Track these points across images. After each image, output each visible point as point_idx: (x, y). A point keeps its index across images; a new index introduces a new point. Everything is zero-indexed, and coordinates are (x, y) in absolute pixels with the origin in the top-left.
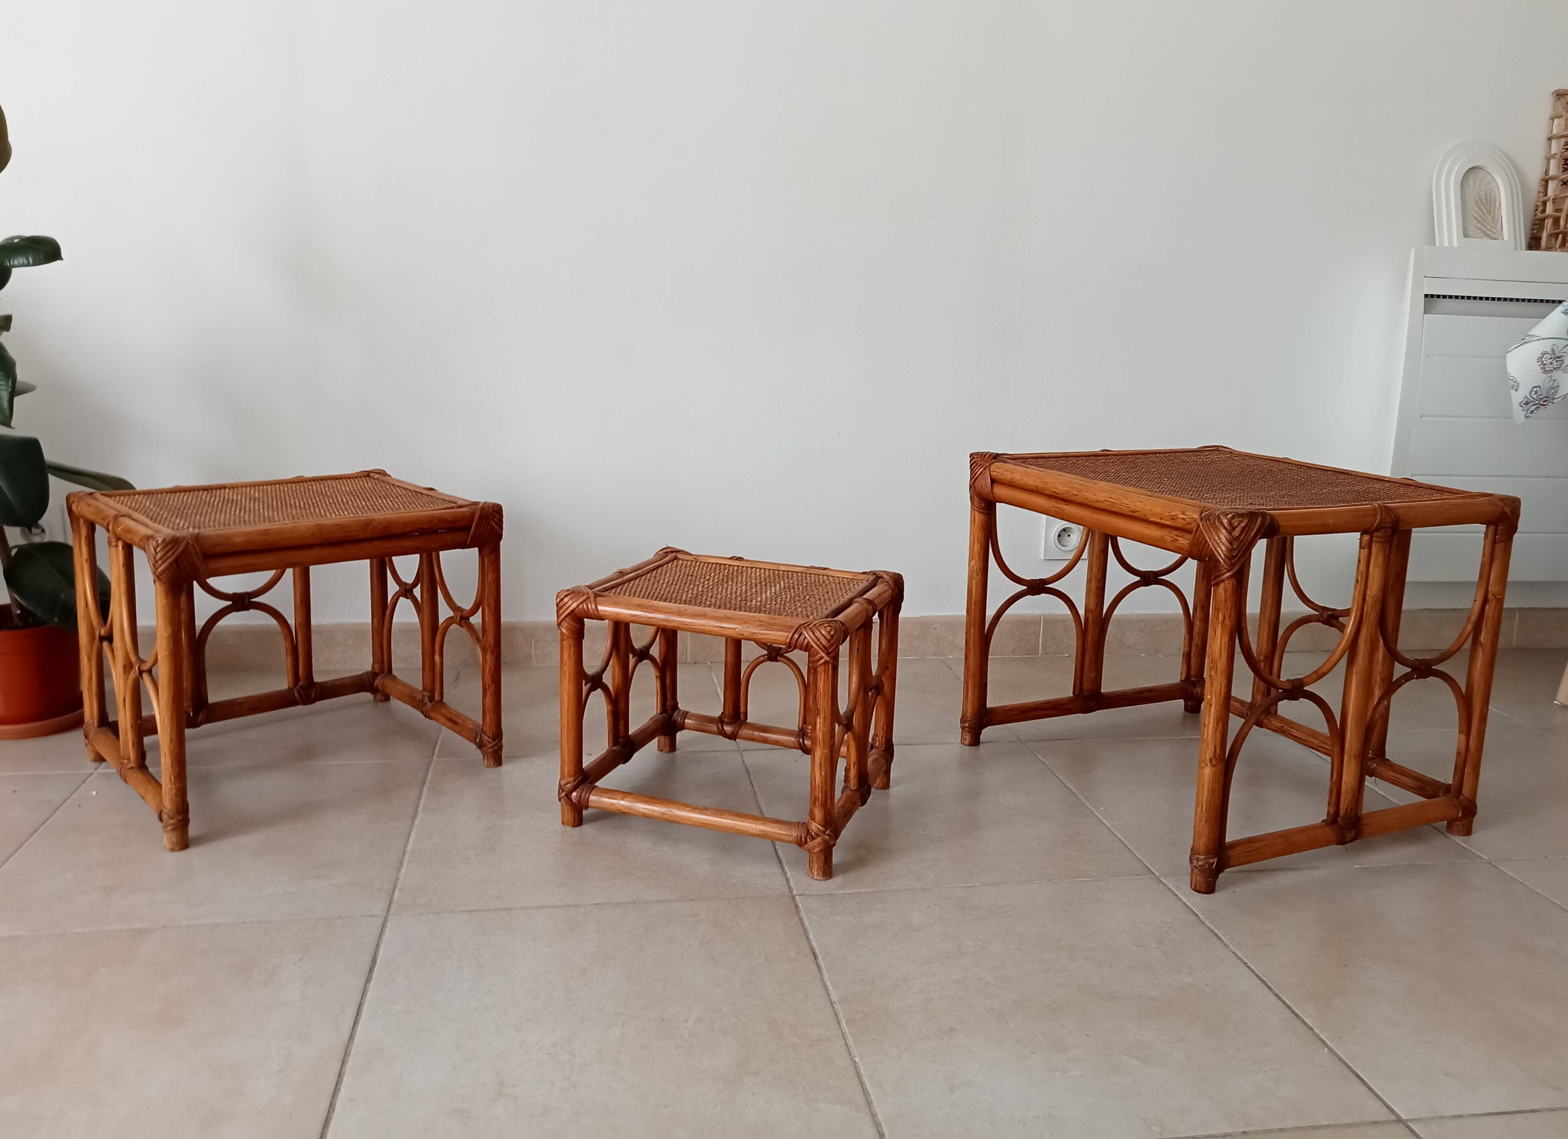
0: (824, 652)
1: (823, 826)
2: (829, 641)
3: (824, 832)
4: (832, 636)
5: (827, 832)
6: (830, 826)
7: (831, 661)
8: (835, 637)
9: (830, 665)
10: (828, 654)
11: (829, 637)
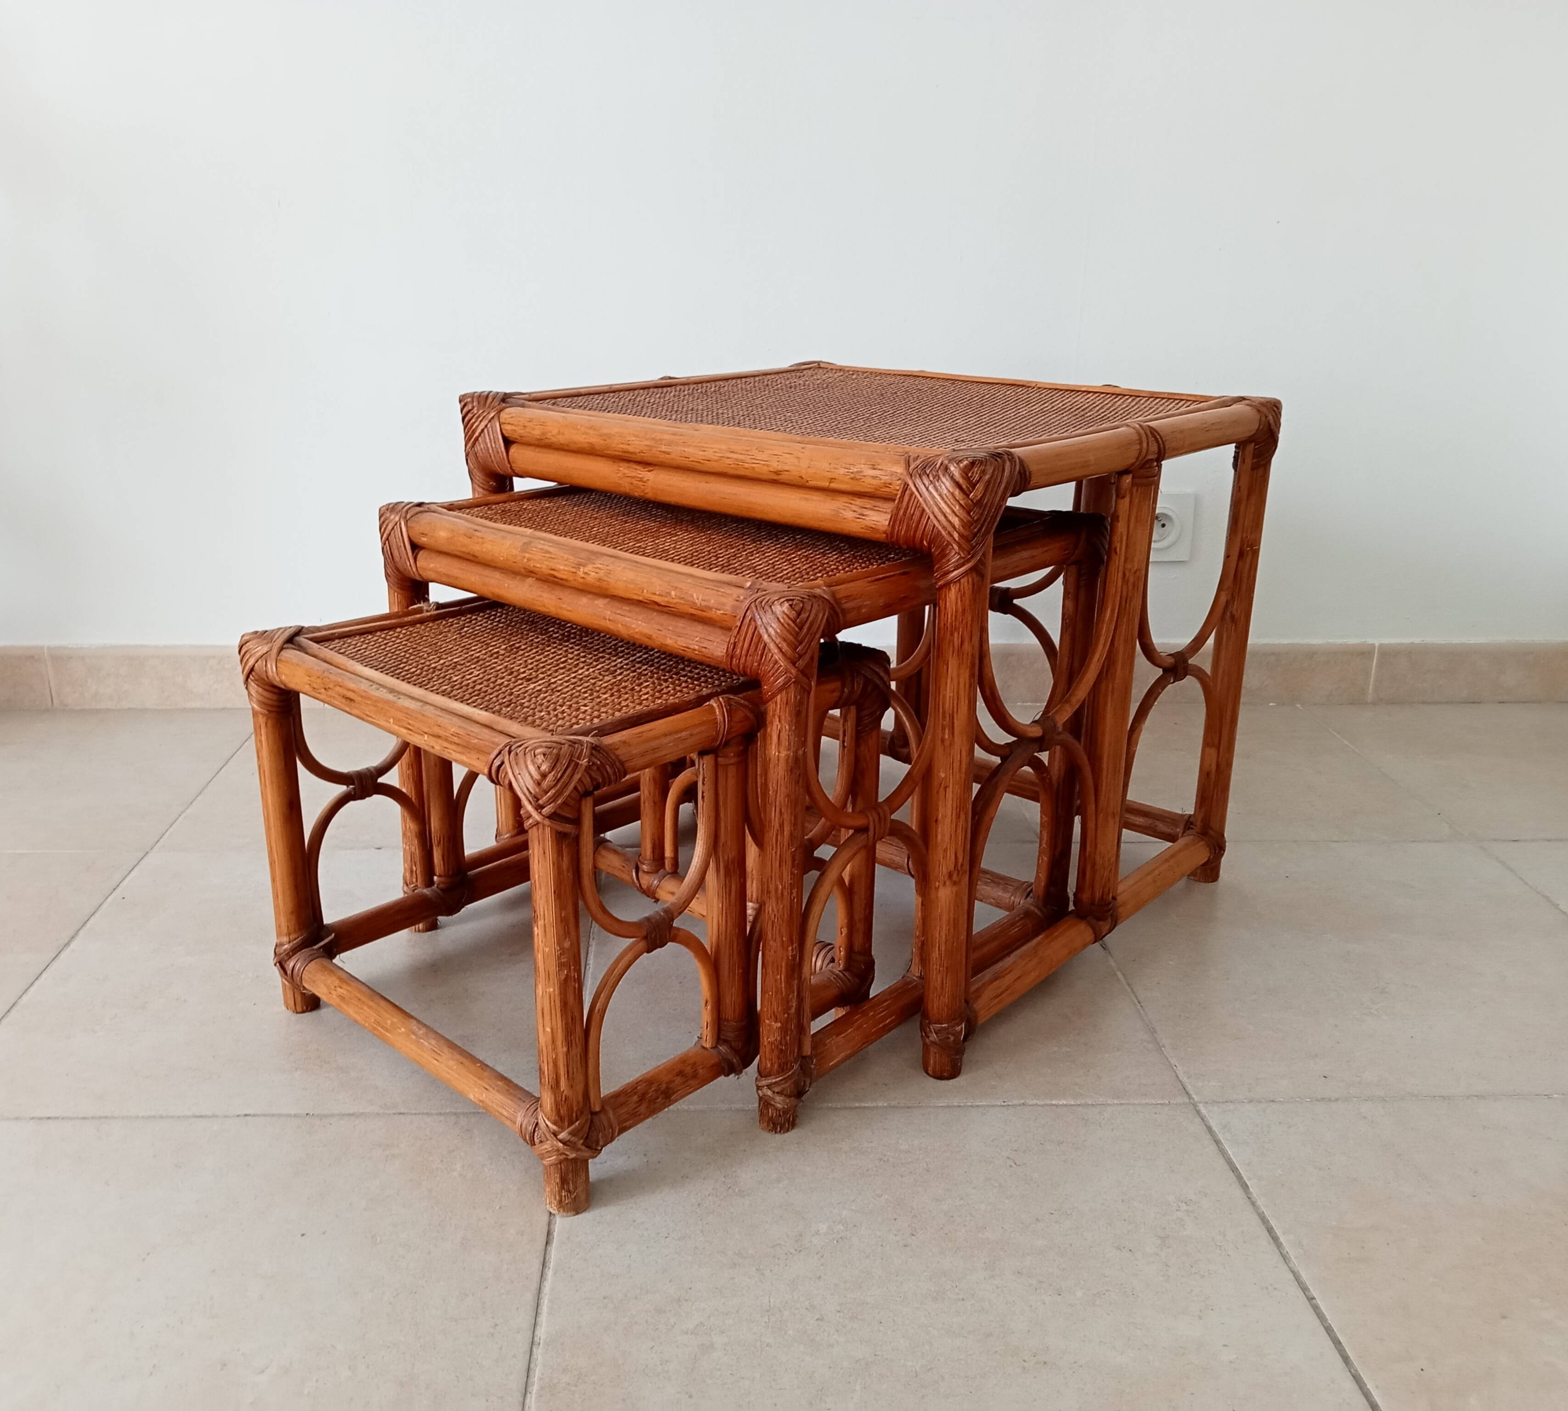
0: (531, 803)
1: (555, 1123)
2: (539, 784)
3: (555, 1134)
4: (544, 776)
5: (560, 1136)
6: (569, 1126)
7: (547, 822)
8: (550, 777)
9: (548, 830)
10: (539, 808)
11: (537, 776)
